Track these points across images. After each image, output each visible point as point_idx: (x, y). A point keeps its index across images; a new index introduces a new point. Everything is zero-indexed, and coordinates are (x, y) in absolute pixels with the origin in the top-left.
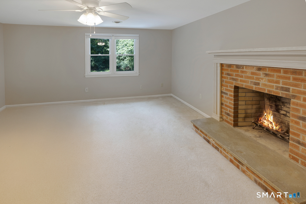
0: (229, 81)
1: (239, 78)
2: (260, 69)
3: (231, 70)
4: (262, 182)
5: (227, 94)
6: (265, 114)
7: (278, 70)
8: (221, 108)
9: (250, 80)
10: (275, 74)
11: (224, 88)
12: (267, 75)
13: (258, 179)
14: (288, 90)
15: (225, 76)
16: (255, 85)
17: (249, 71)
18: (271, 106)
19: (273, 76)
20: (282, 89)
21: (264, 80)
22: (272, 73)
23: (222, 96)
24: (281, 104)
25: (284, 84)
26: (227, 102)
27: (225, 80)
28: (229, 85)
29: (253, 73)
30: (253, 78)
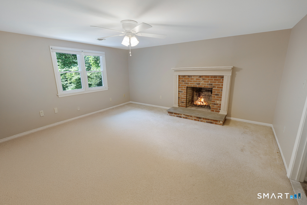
0: (183, 84)
1: (190, 82)
2: (200, 77)
3: (185, 79)
4: (210, 121)
5: (182, 92)
6: (199, 99)
7: (208, 76)
8: (179, 100)
9: (195, 83)
10: (207, 78)
11: (180, 89)
12: (203, 79)
13: (208, 121)
14: (212, 85)
15: (180, 82)
16: (198, 84)
17: (195, 78)
18: (197, 95)
19: (206, 79)
20: (210, 84)
21: (202, 81)
22: (206, 78)
23: (179, 94)
24: (201, 93)
25: (211, 82)
26: (182, 96)
27: (181, 84)
28: (183, 87)
29: (197, 79)
30: (197, 81)
